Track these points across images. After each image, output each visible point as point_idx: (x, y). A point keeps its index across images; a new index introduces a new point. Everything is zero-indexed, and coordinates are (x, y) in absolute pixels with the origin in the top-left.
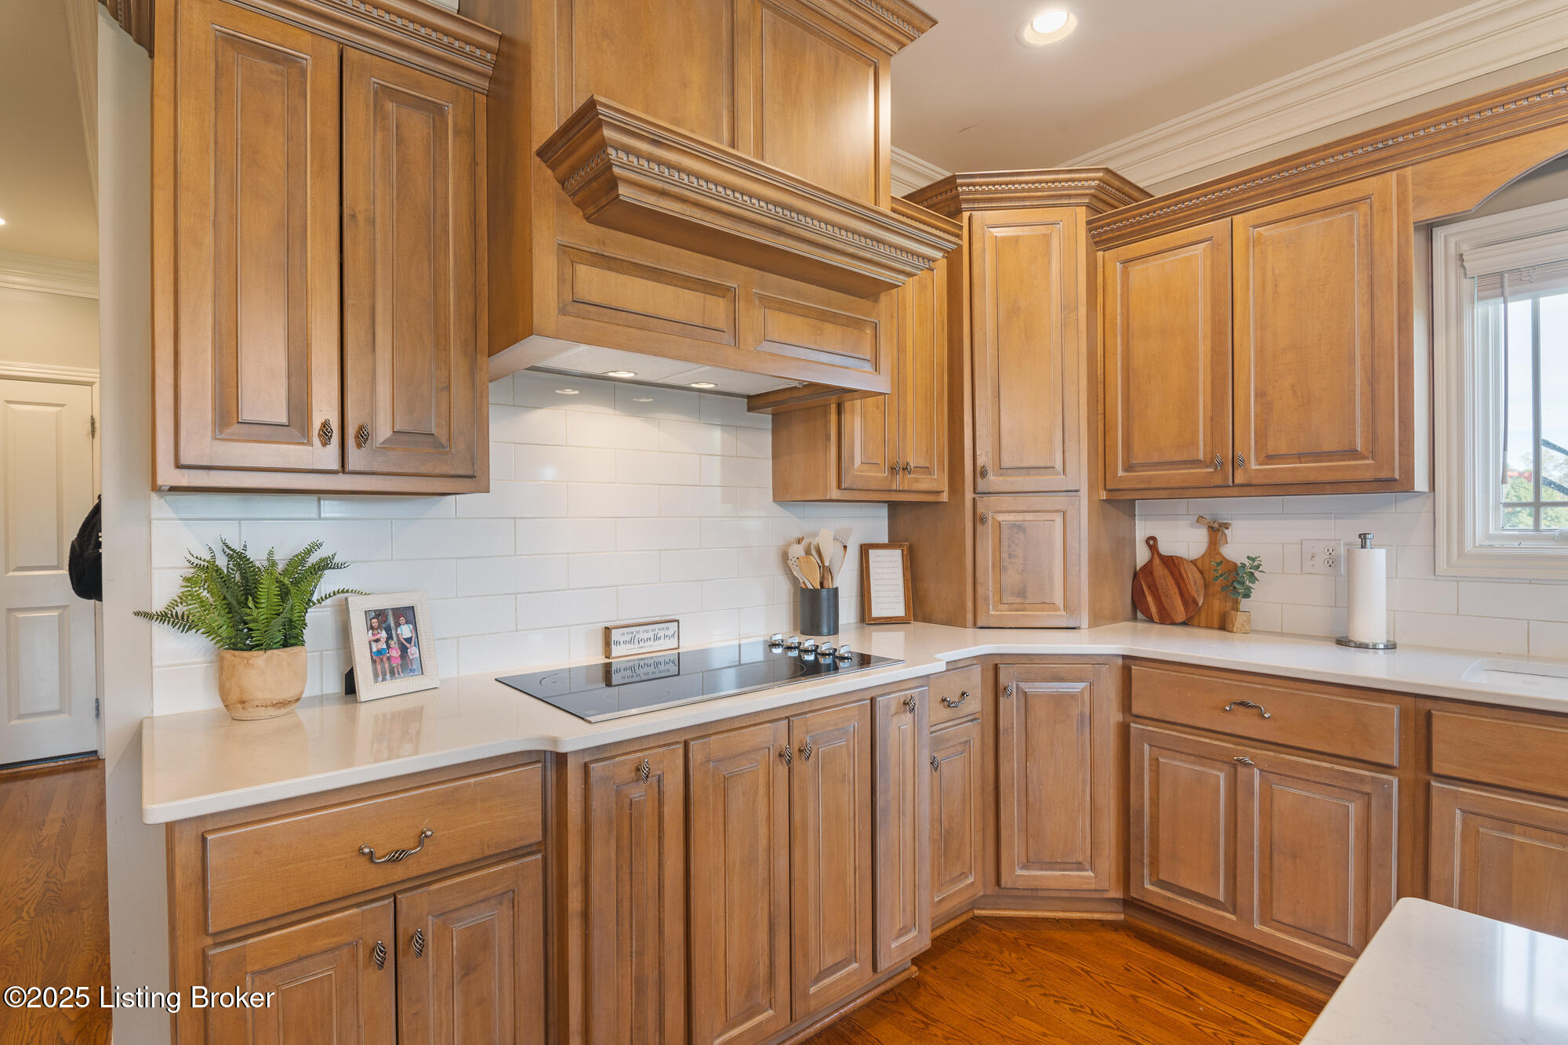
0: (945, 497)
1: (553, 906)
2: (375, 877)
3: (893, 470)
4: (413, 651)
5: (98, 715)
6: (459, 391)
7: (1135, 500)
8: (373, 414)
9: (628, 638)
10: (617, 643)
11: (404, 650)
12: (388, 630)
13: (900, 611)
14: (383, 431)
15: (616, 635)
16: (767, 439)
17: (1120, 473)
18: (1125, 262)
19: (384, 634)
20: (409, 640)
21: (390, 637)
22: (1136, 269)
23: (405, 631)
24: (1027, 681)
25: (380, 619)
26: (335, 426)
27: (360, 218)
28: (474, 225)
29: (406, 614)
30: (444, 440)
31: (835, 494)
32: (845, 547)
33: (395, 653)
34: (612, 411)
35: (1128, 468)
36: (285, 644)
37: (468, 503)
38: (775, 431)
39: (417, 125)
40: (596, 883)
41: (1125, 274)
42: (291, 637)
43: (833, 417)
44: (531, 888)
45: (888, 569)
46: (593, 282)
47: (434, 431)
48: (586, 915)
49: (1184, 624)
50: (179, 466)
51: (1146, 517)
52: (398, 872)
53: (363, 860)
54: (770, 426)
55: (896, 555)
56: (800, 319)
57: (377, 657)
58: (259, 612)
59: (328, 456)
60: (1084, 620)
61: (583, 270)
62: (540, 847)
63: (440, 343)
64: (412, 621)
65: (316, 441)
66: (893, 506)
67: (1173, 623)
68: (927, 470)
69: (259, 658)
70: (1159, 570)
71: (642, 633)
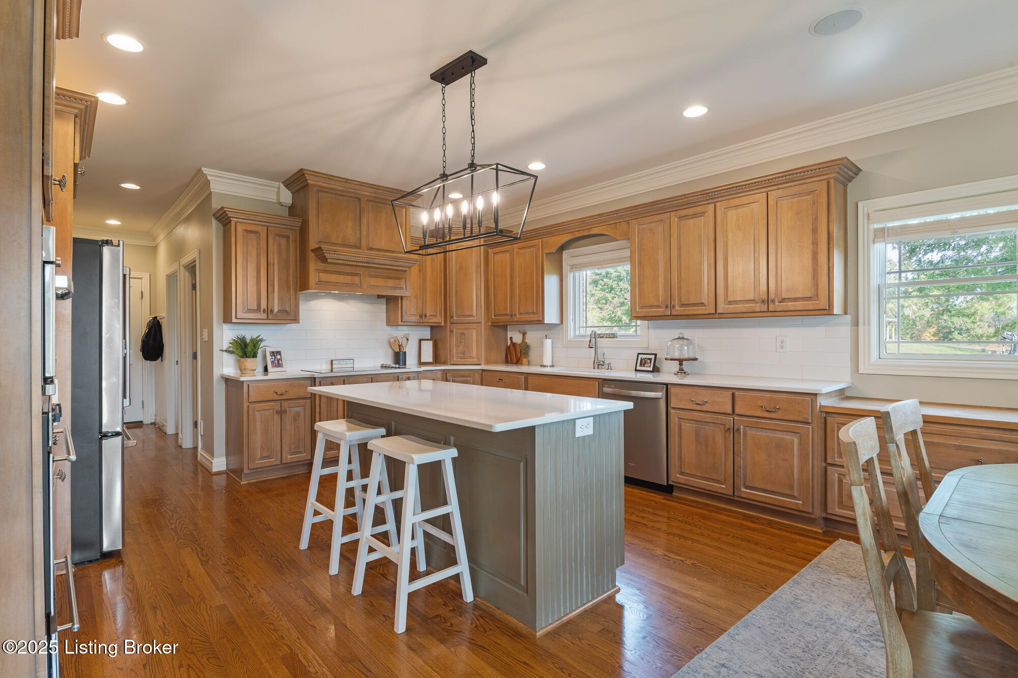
0: (443, 324)
1: (313, 412)
2: (277, 397)
3: (421, 316)
4: (280, 362)
5: (143, 407)
6: (293, 300)
7: (507, 325)
8: (273, 307)
9: (338, 363)
10: (335, 364)
11: (278, 361)
12: (275, 356)
13: (431, 360)
14: (276, 310)
15: (334, 362)
16: (384, 307)
17: (493, 317)
18: (494, 254)
19: (274, 357)
20: (279, 359)
21: (275, 358)
22: (496, 256)
23: (279, 357)
24: (454, 377)
25: (273, 354)
26: (266, 310)
27: (271, 264)
28: (296, 261)
29: (279, 353)
30: (289, 312)
31: (400, 323)
32: (408, 339)
33: (276, 362)
34: (334, 300)
35: (495, 316)
36: (253, 357)
37: (294, 326)
38: (387, 304)
39: (283, 241)
40: (322, 405)
41: (494, 257)
42: (255, 356)
43: (400, 301)
44: (308, 406)
45: (428, 348)
46: (324, 277)
47: (287, 309)
48: (320, 413)
49: (515, 364)
50: (236, 318)
51: (510, 331)
52: (282, 397)
53: (275, 394)
54: (385, 303)
55: (431, 342)
56: (381, 279)
57: (273, 362)
58: (249, 349)
59: (264, 316)
60: (483, 363)
61: (321, 274)
62: (310, 398)
63: (289, 289)
64: (280, 354)
65: (262, 312)
66: (432, 327)
67: (513, 364)
68: (436, 316)
69: (248, 360)
70: (512, 348)
71: (342, 362)
